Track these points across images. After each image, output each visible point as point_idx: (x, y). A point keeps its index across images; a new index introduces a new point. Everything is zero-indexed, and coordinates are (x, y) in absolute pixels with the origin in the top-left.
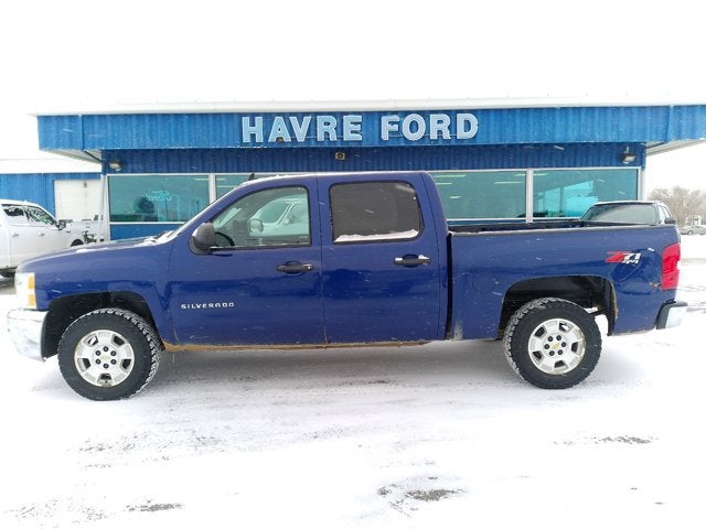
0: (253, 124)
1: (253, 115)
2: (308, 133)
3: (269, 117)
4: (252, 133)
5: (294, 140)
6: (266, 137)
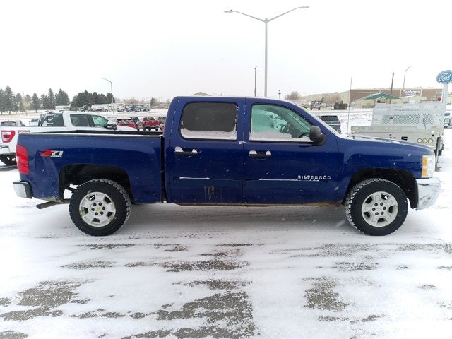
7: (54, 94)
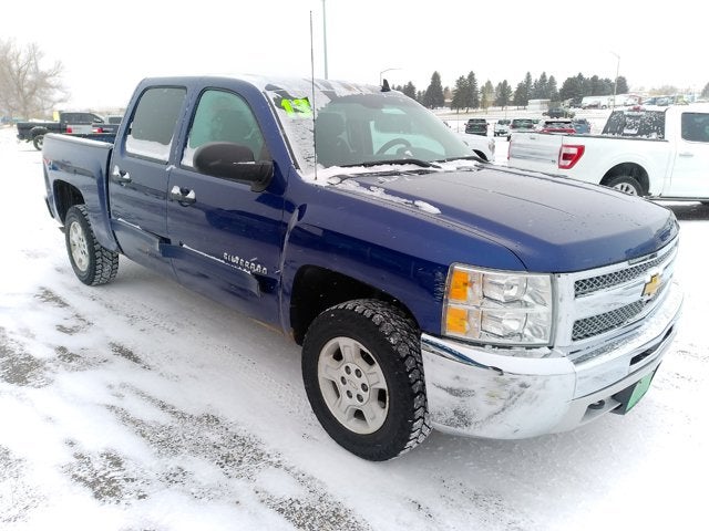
7: (533, 81)
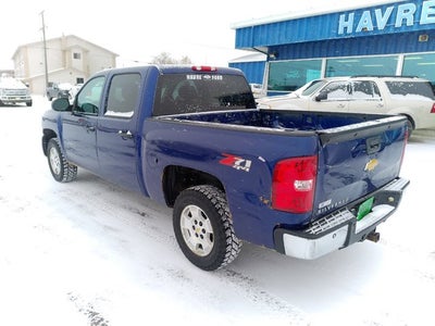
0: (346, 20)
1: (348, 12)
2: (389, 22)
3: (359, 12)
4: (345, 26)
5: (376, 29)
6: (354, 28)
